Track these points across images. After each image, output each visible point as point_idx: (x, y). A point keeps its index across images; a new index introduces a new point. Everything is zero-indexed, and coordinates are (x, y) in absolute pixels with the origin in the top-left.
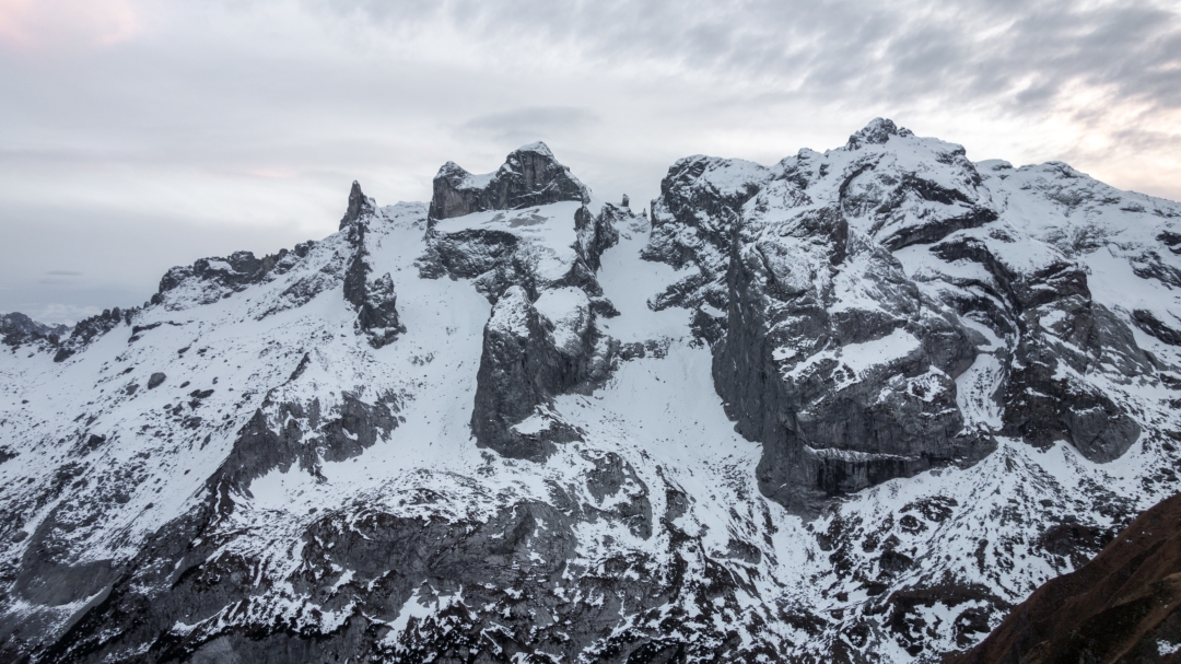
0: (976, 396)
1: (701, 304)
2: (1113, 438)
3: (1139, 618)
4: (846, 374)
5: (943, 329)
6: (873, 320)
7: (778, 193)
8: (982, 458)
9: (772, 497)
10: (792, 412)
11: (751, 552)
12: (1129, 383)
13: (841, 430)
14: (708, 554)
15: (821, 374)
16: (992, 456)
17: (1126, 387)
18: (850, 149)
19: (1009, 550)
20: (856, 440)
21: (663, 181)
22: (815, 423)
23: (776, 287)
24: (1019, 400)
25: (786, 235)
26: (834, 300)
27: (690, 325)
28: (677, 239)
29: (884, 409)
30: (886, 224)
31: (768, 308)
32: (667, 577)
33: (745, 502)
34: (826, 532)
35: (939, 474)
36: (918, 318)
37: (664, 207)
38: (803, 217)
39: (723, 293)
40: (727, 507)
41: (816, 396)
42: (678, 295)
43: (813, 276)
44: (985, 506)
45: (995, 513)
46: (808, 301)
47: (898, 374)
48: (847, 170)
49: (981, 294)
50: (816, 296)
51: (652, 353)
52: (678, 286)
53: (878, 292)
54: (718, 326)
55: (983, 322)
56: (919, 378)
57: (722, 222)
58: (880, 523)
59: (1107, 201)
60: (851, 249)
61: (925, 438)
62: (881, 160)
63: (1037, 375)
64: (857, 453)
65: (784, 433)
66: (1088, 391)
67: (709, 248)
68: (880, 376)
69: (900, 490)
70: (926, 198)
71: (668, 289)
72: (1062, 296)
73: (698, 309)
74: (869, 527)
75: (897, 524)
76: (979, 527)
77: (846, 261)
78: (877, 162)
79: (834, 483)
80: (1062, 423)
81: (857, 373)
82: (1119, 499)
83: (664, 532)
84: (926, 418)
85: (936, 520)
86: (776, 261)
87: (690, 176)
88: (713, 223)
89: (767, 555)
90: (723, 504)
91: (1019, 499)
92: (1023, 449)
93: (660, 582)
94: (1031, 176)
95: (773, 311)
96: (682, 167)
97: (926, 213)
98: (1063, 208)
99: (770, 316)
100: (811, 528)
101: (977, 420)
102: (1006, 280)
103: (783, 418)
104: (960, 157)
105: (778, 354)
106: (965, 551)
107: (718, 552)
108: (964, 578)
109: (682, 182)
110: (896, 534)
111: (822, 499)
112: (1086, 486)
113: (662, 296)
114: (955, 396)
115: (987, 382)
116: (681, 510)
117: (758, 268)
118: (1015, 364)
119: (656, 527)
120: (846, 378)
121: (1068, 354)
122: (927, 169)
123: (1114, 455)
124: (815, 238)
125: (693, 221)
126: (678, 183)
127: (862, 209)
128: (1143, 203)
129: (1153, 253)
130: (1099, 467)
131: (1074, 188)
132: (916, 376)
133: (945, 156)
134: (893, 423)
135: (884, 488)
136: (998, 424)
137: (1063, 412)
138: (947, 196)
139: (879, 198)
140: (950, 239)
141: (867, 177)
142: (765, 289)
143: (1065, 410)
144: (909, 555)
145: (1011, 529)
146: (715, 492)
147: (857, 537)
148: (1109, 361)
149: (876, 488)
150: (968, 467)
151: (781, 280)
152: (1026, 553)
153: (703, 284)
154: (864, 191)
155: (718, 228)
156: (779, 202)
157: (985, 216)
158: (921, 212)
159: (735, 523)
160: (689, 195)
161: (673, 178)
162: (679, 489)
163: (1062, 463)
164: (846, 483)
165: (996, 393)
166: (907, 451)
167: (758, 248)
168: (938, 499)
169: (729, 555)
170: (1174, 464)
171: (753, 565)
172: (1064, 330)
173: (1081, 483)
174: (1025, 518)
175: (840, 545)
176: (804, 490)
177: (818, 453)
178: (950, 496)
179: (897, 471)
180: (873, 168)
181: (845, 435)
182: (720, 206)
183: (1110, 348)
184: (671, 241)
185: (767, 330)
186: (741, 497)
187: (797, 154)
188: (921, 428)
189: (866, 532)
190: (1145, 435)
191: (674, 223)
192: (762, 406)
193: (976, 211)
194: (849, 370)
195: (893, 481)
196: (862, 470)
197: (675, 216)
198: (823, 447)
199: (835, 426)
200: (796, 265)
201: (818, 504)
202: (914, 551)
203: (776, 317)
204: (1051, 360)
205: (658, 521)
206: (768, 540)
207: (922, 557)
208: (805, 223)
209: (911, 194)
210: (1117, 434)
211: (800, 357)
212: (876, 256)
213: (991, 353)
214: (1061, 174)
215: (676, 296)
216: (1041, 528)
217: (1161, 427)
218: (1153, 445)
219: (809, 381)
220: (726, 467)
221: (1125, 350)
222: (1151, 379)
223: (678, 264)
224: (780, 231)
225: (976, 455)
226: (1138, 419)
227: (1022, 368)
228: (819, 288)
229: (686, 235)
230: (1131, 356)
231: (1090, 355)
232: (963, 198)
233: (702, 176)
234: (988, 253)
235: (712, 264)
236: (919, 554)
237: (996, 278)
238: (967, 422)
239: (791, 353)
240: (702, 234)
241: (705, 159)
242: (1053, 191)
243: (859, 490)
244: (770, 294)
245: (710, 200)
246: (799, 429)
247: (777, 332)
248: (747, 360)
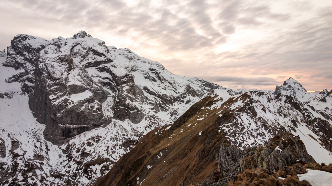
0: (107, 108)
1: (25, 81)
2: (139, 118)
3: (143, 161)
4: (72, 103)
5: (99, 90)
6: (80, 88)
7: (52, 49)
8: (108, 125)
9: (48, 140)
10: (55, 114)
11: (41, 157)
12: (142, 104)
13: (70, 119)
14: (26, 160)
15: (64, 103)
16: (111, 124)
17: (142, 105)
18: (74, 38)
19: (115, 148)
20: (74, 122)
21: (12, 41)
22: (62, 117)
23: (50, 77)
24: (117, 109)
25: (54, 62)
26: (69, 81)
27: (21, 88)
28: (17, 60)
29: (82, 112)
30: (84, 61)
31: (48, 83)
32: (12, 169)
33: (39, 142)
34: (65, 149)
35: (97, 130)
36: (92, 87)
37: (12, 50)
38: (59, 57)
39: (33, 78)
40: (33, 145)
41: (63, 109)
42: (17, 78)
43: (62, 74)
44: (109, 137)
45: (111, 139)
46: (60, 82)
47: (86, 103)
48: (73, 44)
49: (109, 81)
50: (63, 80)
51: (7, 97)
52: (17, 75)
53: (81, 80)
54: (31, 88)
55: (109, 89)
56: (92, 104)
57: (33, 56)
58: (81, 145)
59: (138, 59)
60: (74, 67)
61: (94, 120)
62: (83, 43)
63: (122, 102)
64: (75, 125)
65: (52, 121)
66: (133, 106)
67: (28, 64)
68: (81, 103)
69: (87, 135)
70: (95, 54)
71: (13, 76)
72: (128, 82)
73: (24, 83)
74: (78, 146)
75: (85, 144)
76: (107, 143)
77: (72, 70)
78: (81, 43)
79: (68, 134)
80: (127, 115)
81: (75, 103)
82: (140, 133)
83: (10, 155)
84: (94, 115)
85: (96, 142)
86: (51, 69)
87: (21, 40)
88: (29, 56)
89: (46, 158)
90: (32, 144)
91: (117, 135)
92: (118, 121)
93: (9, 171)
94: (121, 52)
95: (49, 84)
96: (19, 37)
97: (95, 58)
98: (129, 60)
99: (49, 86)
100: (60, 148)
101: (107, 115)
102: (115, 78)
103: (52, 116)
104: (104, 44)
105: (51, 97)
106: (104, 150)
107: (30, 159)
108: (103, 157)
109: (19, 42)
110: (85, 147)
111: (64, 139)
112: (133, 130)
113: (11, 78)
114: (101, 108)
115: (110, 105)
116: (17, 147)
117: (45, 71)
118: (117, 100)
119: (8, 153)
120: (72, 104)
121: (129, 97)
122: (95, 47)
123: (139, 122)
124: (63, 63)
125: (22, 55)
126: (17, 42)
127: (77, 56)
128: (146, 61)
129: (148, 73)
130: (136, 125)
131: (131, 56)
132: (91, 103)
133: (100, 44)
134: (85, 116)
135: (82, 135)
136: (112, 115)
137: (128, 112)
138: (100, 55)
139: (82, 53)
140: (101, 66)
141: (78, 47)
142: (47, 77)
143: (128, 111)
144: (89, 152)
145: (115, 142)
146: (29, 140)
147: (74, 149)
148: (138, 99)
149: (80, 135)
150: (105, 127)
151: (52, 75)
152: (118, 148)
153: (26, 75)
154: (78, 51)
155: (31, 58)
156: (52, 51)
157: (110, 61)
158: (93, 58)
159: (36, 149)
160: (21, 46)
161: (15, 40)
162: (16, 140)
163: (127, 124)
164: (71, 134)
165: (112, 107)
166: (89, 124)
167: (45, 65)
168: (96, 136)
169: (34, 159)
170: (151, 123)
171: (42, 161)
172: (128, 91)
173: (131, 129)
174: (118, 139)
175: (69, 152)
176: (59, 137)
177: (63, 126)
178: (100, 135)
179: (86, 130)
180: (80, 45)
181: (71, 120)
182: (32, 51)
183: (138, 96)
184: (14, 60)
185: (47, 90)
186: (38, 141)
187: (58, 38)
188: (92, 117)
189: (77, 147)
190: (145, 117)
191: (15, 55)
192: (46, 112)
193: (108, 59)
194: (73, 102)
195: (85, 132)
196: (76, 130)
197: (16, 53)
198: (64, 124)
199: (68, 118)
200: (57, 71)
201: (63, 141)
202: (90, 151)
203: (50, 86)
204: (125, 99)
205: (8, 152)
206: (47, 153)
207: (92, 153)
208: (60, 58)
209: (91, 53)
210: (140, 117)
211: (58, 98)
212: (81, 69)
213: (111, 97)
214: (128, 51)
215: (16, 78)
216: (122, 141)
217: (149, 114)
218: (147, 119)
219: (60, 105)
220: (33, 132)
221: (142, 96)
222: (147, 103)
223: (17, 68)
224: (52, 60)
225: (107, 124)
226: (144, 113)
227: (118, 101)
228: (64, 78)
229: (20, 59)
230: (143, 98)
231: (134, 97)
232: (104, 55)
233: (26, 41)
234: (111, 71)
235: (29, 69)
236: (91, 152)
237: (112, 77)
238: (105, 115)
239: (55, 97)
240: (26, 59)
241: (27, 35)
242: (126, 56)
243: (75, 136)
244: (49, 79)
245: (29, 49)
246: (57, 119)
247: (50, 91)
248: (41, 99)
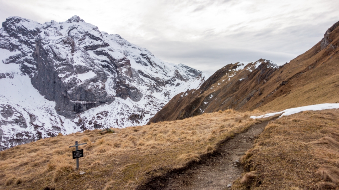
0: (109, 88)
1: (24, 62)
2: (138, 97)
4: (80, 81)
5: (100, 71)
6: (84, 68)
7: (52, 32)
8: (112, 102)
9: (61, 114)
10: (66, 91)
11: (58, 129)
12: (139, 85)
13: (79, 96)
14: (47, 130)
15: (73, 81)
16: (114, 102)
17: (139, 86)
18: (69, 22)
19: (123, 121)
20: (83, 98)
21: (3, 23)
22: (73, 94)
23: (56, 57)
24: (119, 88)
25: (58, 43)
26: (74, 62)
27: (20, 69)
28: (11, 42)
29: (90, 90)
30: (81, 44)
31: (55, 63)
32: (37, 137)
33: (53, 116)
34: (78, 122)
35: (103, 106)
36: (94, 68)
37: (4, 31)
38: (62, 39)
39: (32, 59)
40: (49, 118)
41: (72, 87)
42: (14, 60)
43: (67, 55)
44: (115, 112)
45: (118, 113)
46: (67, 62)
47: (92, 82)
48: (69, 28)
49: (107, 64)
50: (69, 61)
51: (8, 77)
52: (14, 57)
53: (84, 61)
54: (31, 69)
55: (107, 71)
56: (97, 83)
57: (29, 38)
58: (92, 118)
59: (129, 45)
60: (76, 49)
61: (100, 97)
62: (78, 27)
63: (122, 83)
64: (83, 102)
65: (63, 97)
66: (133, 86)
67: (24, 46)
68: (88, 82)
69: (95, 111)
70: (91, 39)
71: (10, 57)
72: (125, 65)
73: (23, 64)
74: (89, 119)
75: (96, 118)
76: (115, 117)
77: (75, 52)
78: (77, 27)
79: (78, 109)
80: (128, 94)
81: (82, 81)
82: (141, 109)
83: (31, 126)
84: (99, 93)
85: (105, 116)
86: (56, 50)
87: (15, 23)
88: (25, 38)
89: (63, 129)
90: (47, 117)
91: (122, 110)
92: (120, 99)
93: (35, 138)
94: (113, 37)
95: (56, 64)
96: (11, 19)
97: (92, 42)
98: (120, 46)
99: (56, 65)
100: (73, 121)
101: (110, 93)
102: (113, 61)
103: (63, 93)
104: (97, 29)
105: (60, 76)
106: (114, 122)
107: (49, 129)
108: (115, 128)
109: (12, 24)
110: (96, 120)
111: (75, 114)
112: (135, 107)
113: (8, 60)
114: (105, 87)
115: (111, 85)
116: (35, 120)
117: (50, 52)
118: (117, 80)
119: (28, 125)
120: (80, 82)
121: (128, 78)
122: (91, 31)
123: (139, 100)
124: (67, 45)
125: (16, 37)
126: (10, 24)
127: (74, 39)
128: (136, 47)
129: (139, 58)
130: (136, 103)
131: (122, 41)
132: (96, 82)
133: (94, 29)
134: (92, 94)
135: (90, 110)
136: (115, 94)
137: (128, 91)
138: (97, 39)
139: (79, 37)
140: (98, 49)
141: (74, 31)
142: (53, 58)
143: (129, 91)
144: (101, 124)
145: (122, 116)
146: (43, 114)
147: (86, 122)
148: (135, 80)
149: (88, 110)
150: (109, 104)
151: (59, 56)
152: (126, 121)
153: (23, 57)
154: (74, 35)
155: (28, 40)
156: (53, 34)
157: (106, 45)
158: (90, 42)
159: (52, 122)
160: (15, 29)
161: (8, 22)
162: (32, 114)
163: (128, 101)
164: (81, 109)
165: (113, 87)
166: (95, 101)
167: (49, 46)
168: (104, 111)
169: (53, 130)
170: (150, 101)
171: (60, 132)
172: (126, 73)
173: (134, 106)
174: (124, 114)
175: (83, 124)
176: (70, 112)
177: (74, 102)
178: (107, 111)
179: (93, 106)
180: (76, 29)
181: (80, 97)
182: (27, 33)
183: (135, 78)
184: (8, 42)
185: (55, 69)
186: (52, 115)
187: (50, 21)
188: (99, 95)
189: (89, 120)
190: (144, 96)
191: (9, 37)
192: (54, 90)
193: (105, 43)
194: (80, 80)
195: (92, 108)
196: (85, 106)
197: (9, 35)
198: (75, 100)
199: (78, 95)
200: (62, 52)
201: (75, 115)
202: (102, 123)
203: (58, 66)
204: (125, 79)
205: (29, 123)
206: (62, 125)
207: (104, 125)
208: (63, 41)
209: (87, 37)
210: (139, 96)
211: (66, 77)
212: (83, 52)
213: (110, 78)
214: (119, 37)
215: (13, 60)
216: (128, 116)
217: (147, 94)
218: (146, 98)
219: (70, 83)
220: (45, 108)
221: (138, 78)
222: (143, 85)
223: (12, 50)
224: (55, 42)
225: (111, 101)
226: (142, 92)
227: (119, 81)
228: (69, 59)
229: (14, 41)
230: (139, 79)
231: (132, 79)
232: (101, 40)
233: (19, 23)
234: (108, 54)
235: (26, 51)
236: (103, 124)
237: (110, 60)
238: (108, 94)
239: (64, 75)
240: (21, 41)
241: (20, 18)
242: (118, 41)
243: (84, 111)
244: (55, 59)
245: (24, 31)
246: (68, 96)
247: (58, 70)
248: (48, 78)
